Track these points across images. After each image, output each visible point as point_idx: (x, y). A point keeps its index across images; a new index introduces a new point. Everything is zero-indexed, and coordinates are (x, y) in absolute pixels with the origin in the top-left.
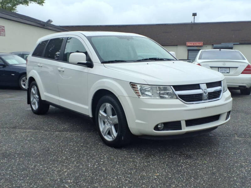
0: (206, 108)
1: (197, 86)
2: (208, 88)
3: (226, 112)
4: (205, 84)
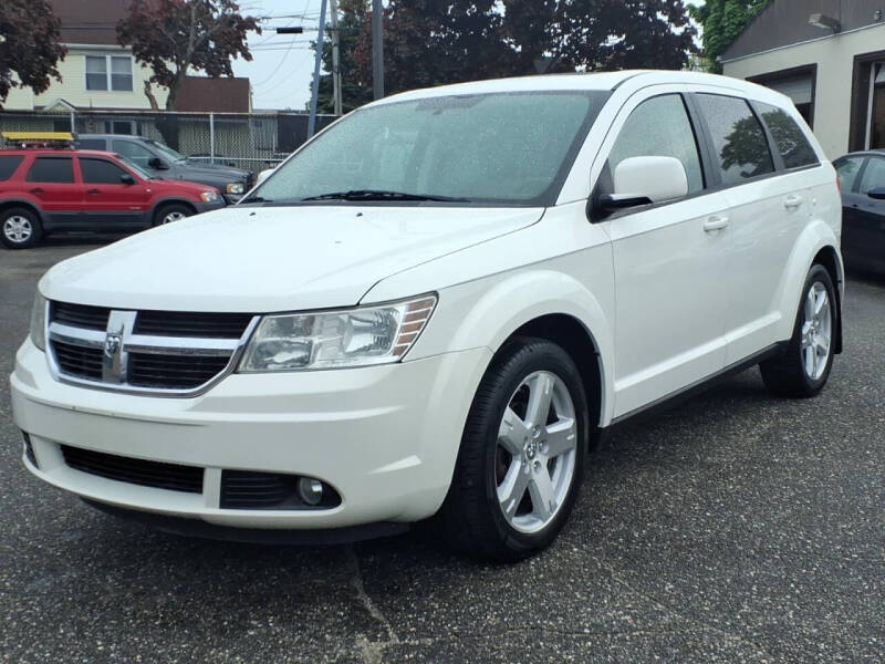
2: (136, 331)
4: (135, 314)
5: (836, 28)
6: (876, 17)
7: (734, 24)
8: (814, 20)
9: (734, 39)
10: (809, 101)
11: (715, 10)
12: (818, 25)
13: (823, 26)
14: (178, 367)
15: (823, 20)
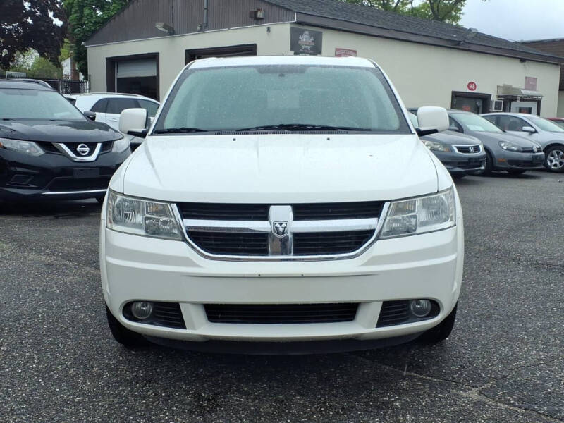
0: (260, 277)
1: (260, 211)
2: (296, 218)
3: (377, 301)
4: (290, 207)
5: (172, 33)
6: (199, 28)
7: (91, 22)
8: (159, 26)
9: (94, 32)
10: (156, 75)
11: (76, 12)
12: (162, 29)
13: (164, 30)
14: (335, 239)
15: (165, 27)
